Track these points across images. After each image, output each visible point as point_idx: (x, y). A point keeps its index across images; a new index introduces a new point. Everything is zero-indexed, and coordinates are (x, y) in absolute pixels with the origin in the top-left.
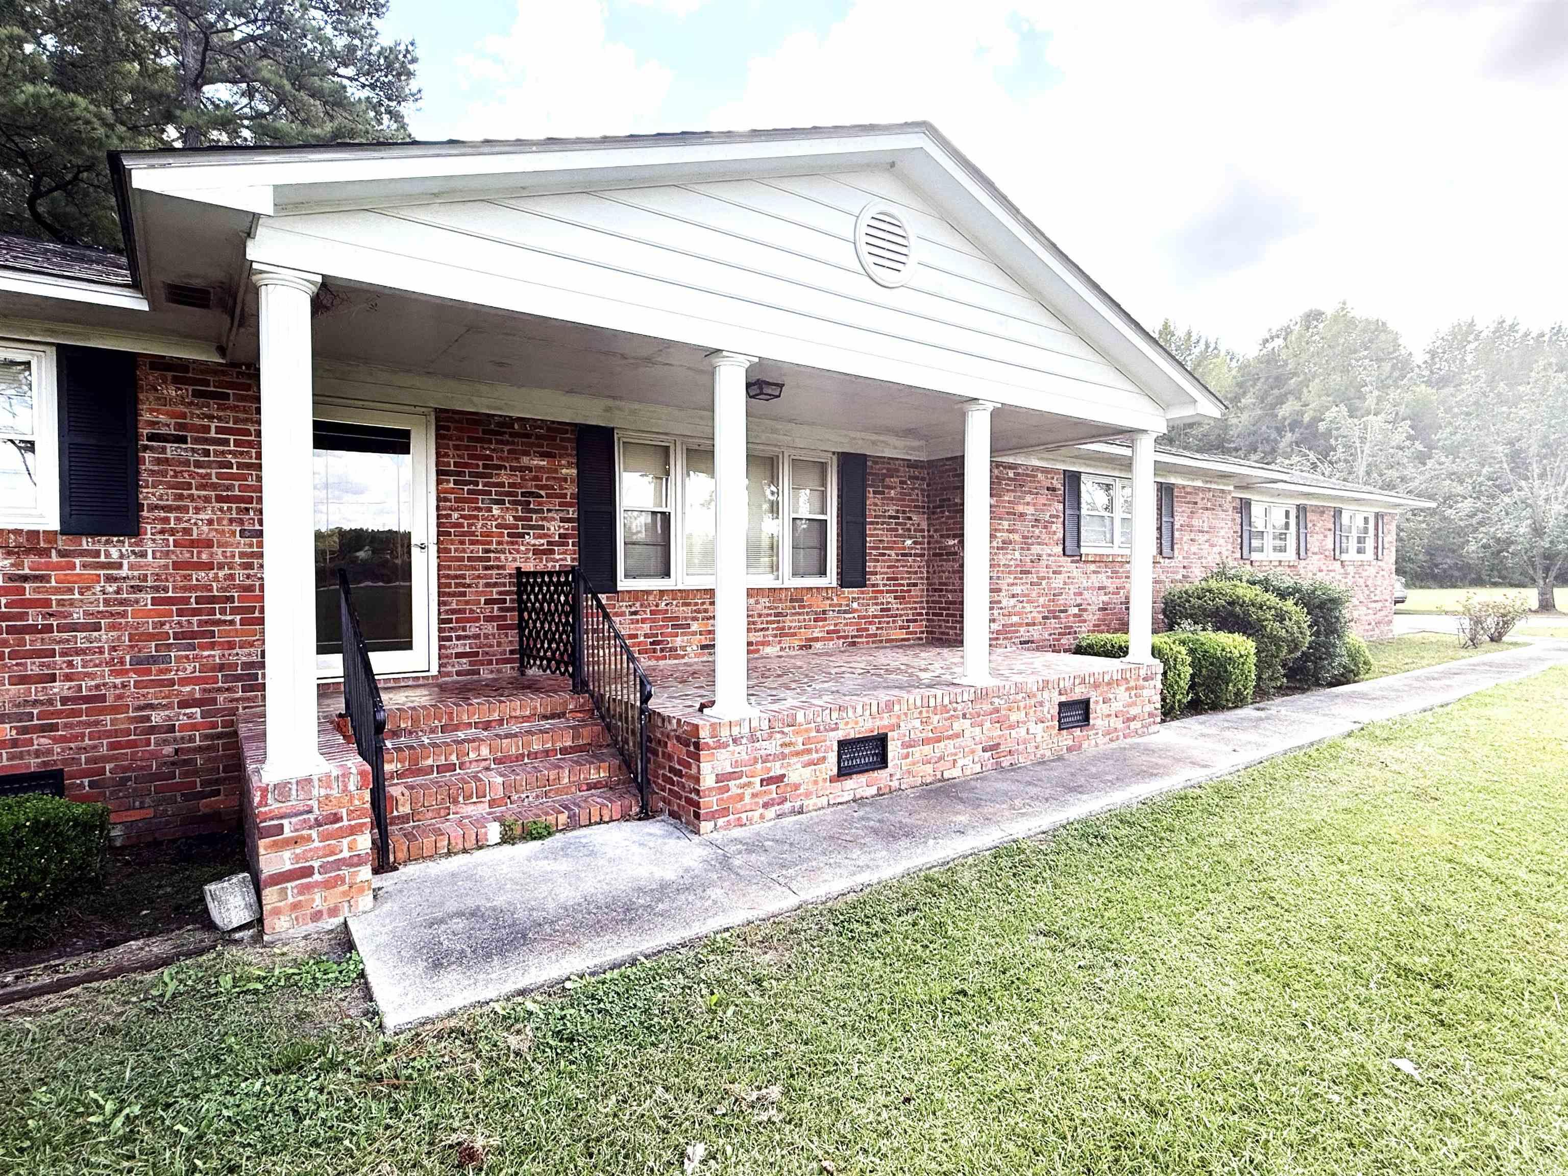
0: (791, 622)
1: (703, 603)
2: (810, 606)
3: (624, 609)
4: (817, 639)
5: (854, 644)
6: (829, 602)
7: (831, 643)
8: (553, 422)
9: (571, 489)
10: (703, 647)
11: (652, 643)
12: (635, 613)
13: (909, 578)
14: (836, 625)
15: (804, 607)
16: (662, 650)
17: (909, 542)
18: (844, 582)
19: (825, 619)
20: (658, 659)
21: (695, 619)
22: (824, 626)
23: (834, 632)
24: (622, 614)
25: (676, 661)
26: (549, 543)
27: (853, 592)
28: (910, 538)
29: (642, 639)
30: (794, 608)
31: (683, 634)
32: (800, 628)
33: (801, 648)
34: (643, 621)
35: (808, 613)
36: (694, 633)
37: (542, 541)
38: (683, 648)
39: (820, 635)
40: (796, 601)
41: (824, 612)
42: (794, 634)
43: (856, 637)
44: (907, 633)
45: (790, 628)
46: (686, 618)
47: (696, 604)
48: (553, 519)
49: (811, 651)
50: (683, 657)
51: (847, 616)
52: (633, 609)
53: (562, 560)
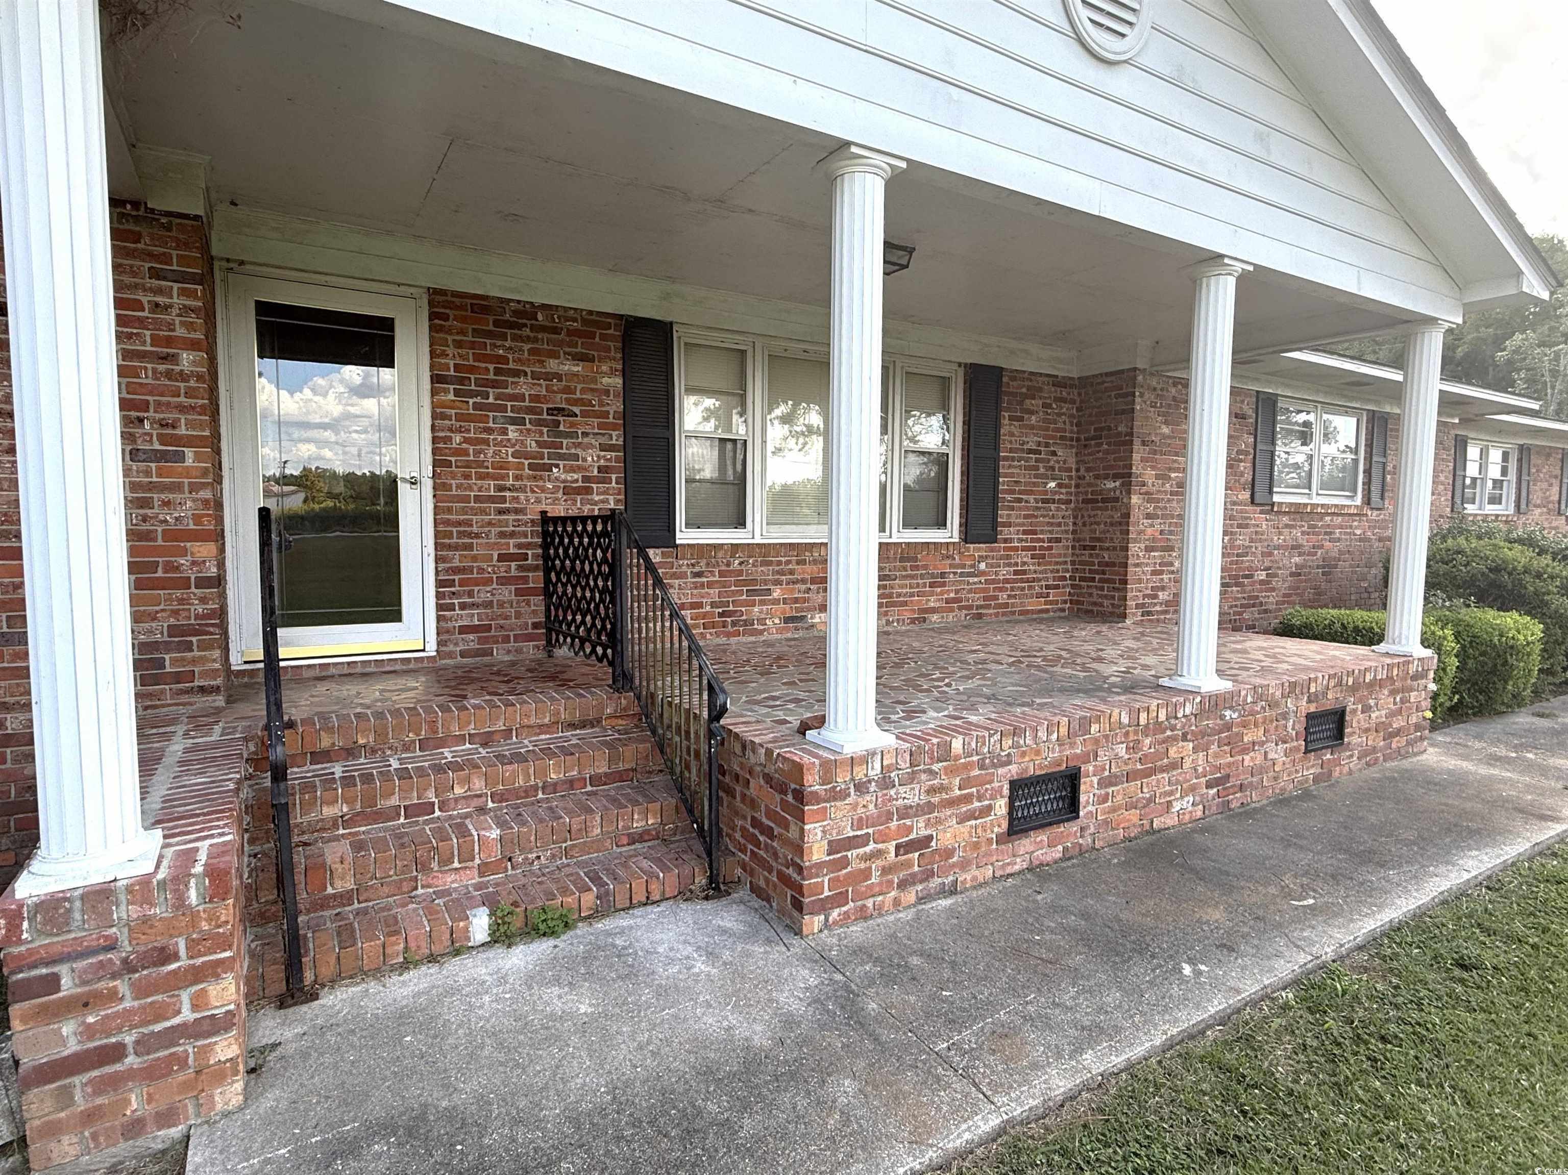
0: (901, 587)
1: (788, 562)
2: (925, 567)
3: (684, 568)
4: (933, 610)
5: (980, 616)
6: (949, 562)
7: (951, 615)
8: (590, 313)
9: (615, 406)
10: (787, 620)
11: (721, 615)
12: (698, 575)
13: (1051, 532)
14: (957, 592)
15: (917, 568)
16: (734, 624)
17: (1052, 485)
18: (968, 535)
19: (943, 584)
20: (728, 635)
21: (778, 583)
22: (942, 593)
23: (955, 600)
24: (683, 576)
25: (753, 639)
26: (586, 479)
27: (979, 550)
28: (1054, 479)
29: (708, 608)
30: (905, 569)
31: (763, 603)
32: (912, 595)
33: (913, 621)
34: (710, 585)
35: (922, 577)
36: (776, 602)
37: (576, 476)
38: (762, 621)
39: (938, 605)
40: (908, 559)
41: (943, 575)
42: (905, 604)
43: (981, 607)
44: (1046, 603)
45: (899, 595)
46: (766, 582)
47: (779, 563)
48: (591, 446)
49: (925, 626)
50: (761, 632)
51: (971, 580)
52: (697, 569)
53: (603, 501)
